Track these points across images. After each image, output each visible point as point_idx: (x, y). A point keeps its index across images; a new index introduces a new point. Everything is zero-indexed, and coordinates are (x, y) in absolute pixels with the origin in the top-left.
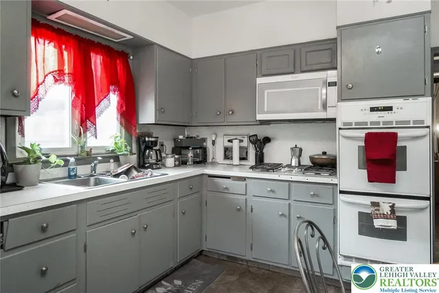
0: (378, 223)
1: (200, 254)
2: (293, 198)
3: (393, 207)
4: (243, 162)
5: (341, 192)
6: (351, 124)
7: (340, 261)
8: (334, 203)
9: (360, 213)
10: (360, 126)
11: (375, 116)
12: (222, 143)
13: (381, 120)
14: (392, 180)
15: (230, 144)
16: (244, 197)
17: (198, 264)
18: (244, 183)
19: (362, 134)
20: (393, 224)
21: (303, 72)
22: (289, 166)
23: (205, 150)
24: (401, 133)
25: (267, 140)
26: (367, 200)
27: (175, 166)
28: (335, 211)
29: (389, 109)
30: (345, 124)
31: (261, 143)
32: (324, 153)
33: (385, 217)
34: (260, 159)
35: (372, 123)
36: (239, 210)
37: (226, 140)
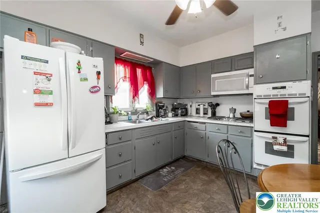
0: (276, 147)
1: (184, 157)
2: (229, 133)
3: (285, 140)
4: (205, 116)
5: (255, 131)
6: (261, 96)
7: (255, 166)
8: (252, 136)
9: (266, 142)
10: (266, 97)
11: (276, 92)
12: (195, 106)
13: (279, 94)
14: (285, 125)
15: (199, 107)
16: (205, 132)
17: (182, 162)
19: (267, 101)
20: (285, 148)
21: (236, 70)
22: (229, 118)
23: (186, 110)
24: (290, 101)
25: (218, 105)
26: (270, 136)
27: (173, 117)
28: (252, 141)
29: (284, 87)
30: (258, 96)
31: (214, 106)
32: (248, 111)
33: (280, 144)
34: (214, 114)
35: (273, 95)
36: (202, 138)
37: (197, 105)
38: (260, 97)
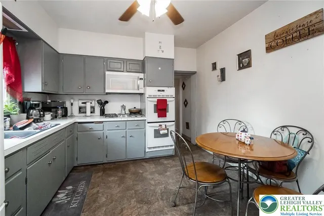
0: (161, 132)
2: (127, 128)
3: (165, 126)
4: (93, 114)
5: (148, 123)
7: (147, 150)
8: (145, 127)
9: (155, 130)
10: (154, 97)
11: (159, 93)
13: (161, 95)
14: (165, 116)
15: (84, 105)
16: (102, 132)
18: (102, 124)
19: (156, 100)
20: (166, 131)
21: (127, 72)
22: (120, 114)
23: (66, 109)
24: (168, 99)
25: (107, 102)
26: (158, 124)
27: (51, 119)
28: (145, 131)
29: (163, 91)
31: (103, 104)
32: (135, 108)
33: (164, 129)
34: (103, 113)
35: (158, 96)
36: (99, 139)
37: (81, 102)
38: (150, 97)
